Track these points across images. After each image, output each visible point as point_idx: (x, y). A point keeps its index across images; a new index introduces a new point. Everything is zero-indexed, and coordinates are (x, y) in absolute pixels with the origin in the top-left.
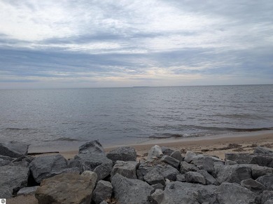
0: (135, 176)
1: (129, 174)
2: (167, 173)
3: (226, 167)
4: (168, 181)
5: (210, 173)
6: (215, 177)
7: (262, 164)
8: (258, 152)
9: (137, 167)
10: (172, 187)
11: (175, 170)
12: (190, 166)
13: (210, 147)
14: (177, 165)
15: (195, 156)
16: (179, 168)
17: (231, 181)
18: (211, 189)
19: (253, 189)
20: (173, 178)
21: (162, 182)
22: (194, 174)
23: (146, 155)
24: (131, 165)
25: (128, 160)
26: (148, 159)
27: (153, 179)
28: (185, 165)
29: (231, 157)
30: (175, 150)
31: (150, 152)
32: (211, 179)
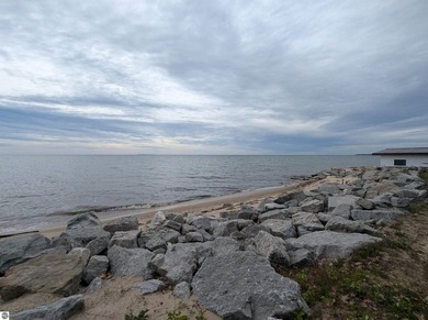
0: (135, 245)
1: (129, 244)
2: (169, 237)
3: (220, 224)
4: (170, 244)
5: (207, 231)
6: (212, 234)
7: (246, 218)
8: (244, 208)
9: (139, 236)
10: (173, 250)
11: (177, 233)
12: (191, 227)
13: (209, 209)
14: (178, 228)
15: (195, 218)
16: (181, 230)
17: (223, 236)
18: (207, 245)
19: (239, 239)
20: (175, 241)
21: (164, 247)
22: (194, 234)
23: (149, 222)
24: (132, 234)
25: (129, 229)
26: (151, 226)
27: (155, 245)
28: (186, 227)
29: (224, 215)
30: (178, 214)
31: (153, 219)
32: (208, 236)
